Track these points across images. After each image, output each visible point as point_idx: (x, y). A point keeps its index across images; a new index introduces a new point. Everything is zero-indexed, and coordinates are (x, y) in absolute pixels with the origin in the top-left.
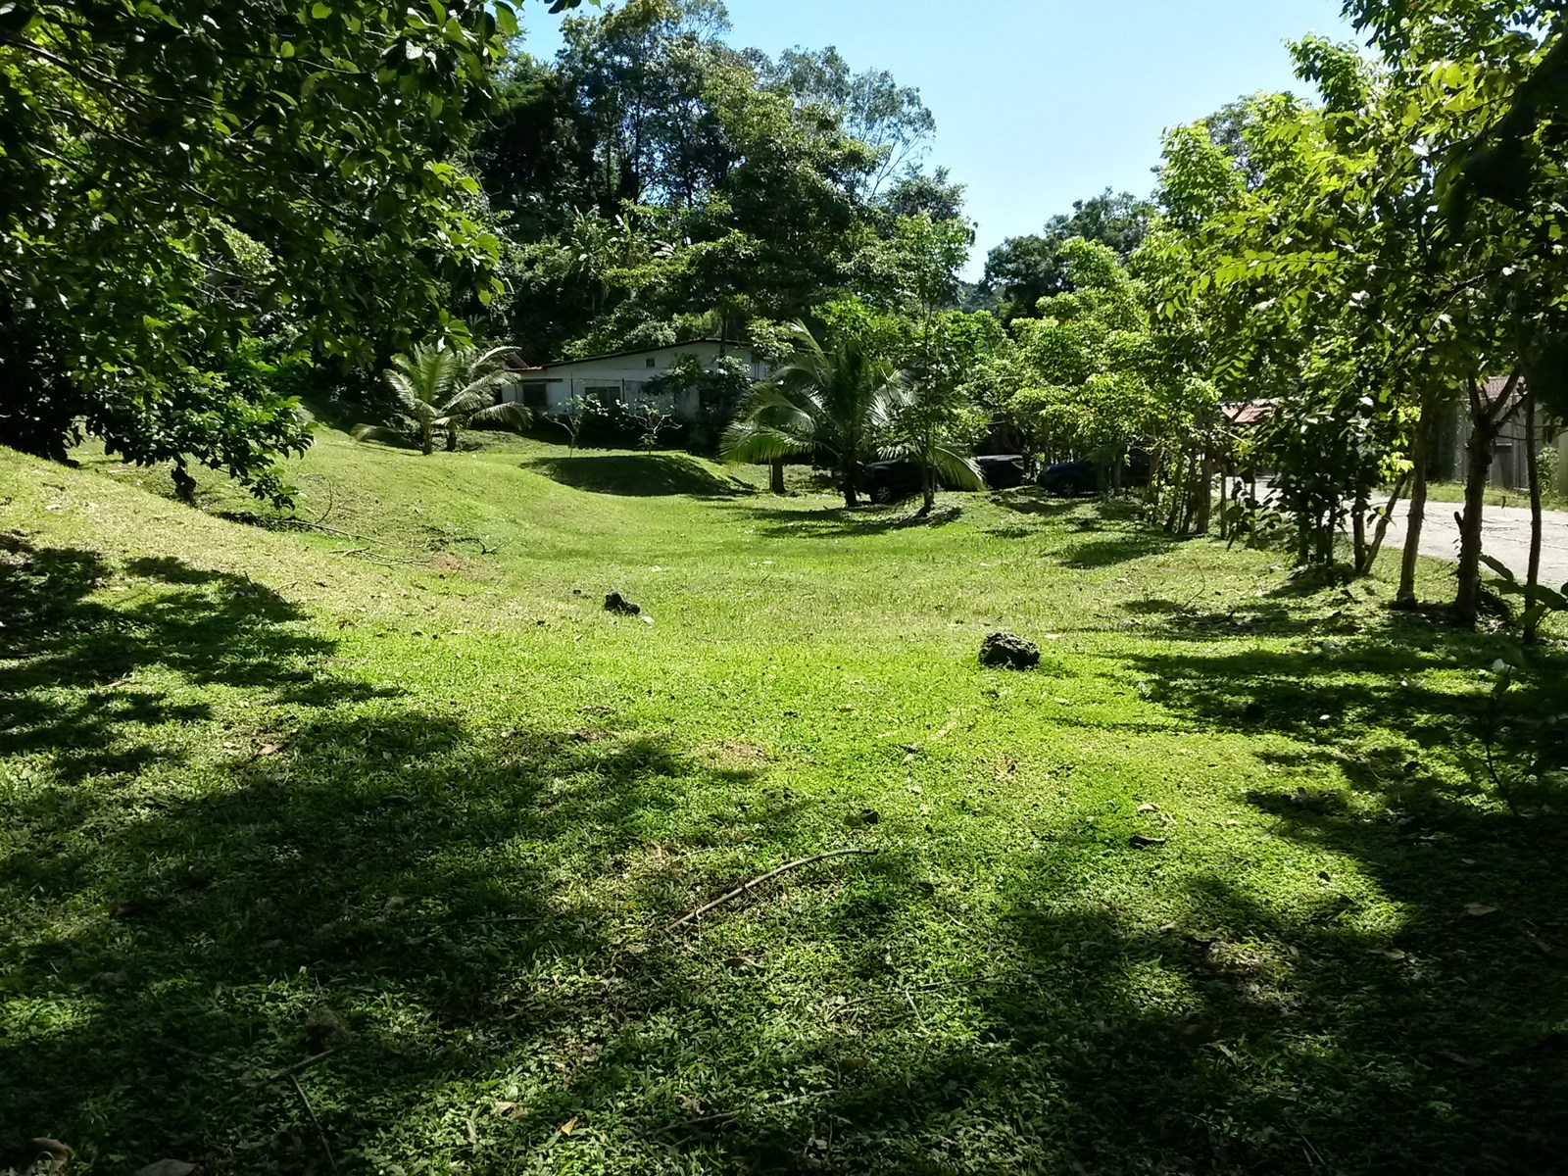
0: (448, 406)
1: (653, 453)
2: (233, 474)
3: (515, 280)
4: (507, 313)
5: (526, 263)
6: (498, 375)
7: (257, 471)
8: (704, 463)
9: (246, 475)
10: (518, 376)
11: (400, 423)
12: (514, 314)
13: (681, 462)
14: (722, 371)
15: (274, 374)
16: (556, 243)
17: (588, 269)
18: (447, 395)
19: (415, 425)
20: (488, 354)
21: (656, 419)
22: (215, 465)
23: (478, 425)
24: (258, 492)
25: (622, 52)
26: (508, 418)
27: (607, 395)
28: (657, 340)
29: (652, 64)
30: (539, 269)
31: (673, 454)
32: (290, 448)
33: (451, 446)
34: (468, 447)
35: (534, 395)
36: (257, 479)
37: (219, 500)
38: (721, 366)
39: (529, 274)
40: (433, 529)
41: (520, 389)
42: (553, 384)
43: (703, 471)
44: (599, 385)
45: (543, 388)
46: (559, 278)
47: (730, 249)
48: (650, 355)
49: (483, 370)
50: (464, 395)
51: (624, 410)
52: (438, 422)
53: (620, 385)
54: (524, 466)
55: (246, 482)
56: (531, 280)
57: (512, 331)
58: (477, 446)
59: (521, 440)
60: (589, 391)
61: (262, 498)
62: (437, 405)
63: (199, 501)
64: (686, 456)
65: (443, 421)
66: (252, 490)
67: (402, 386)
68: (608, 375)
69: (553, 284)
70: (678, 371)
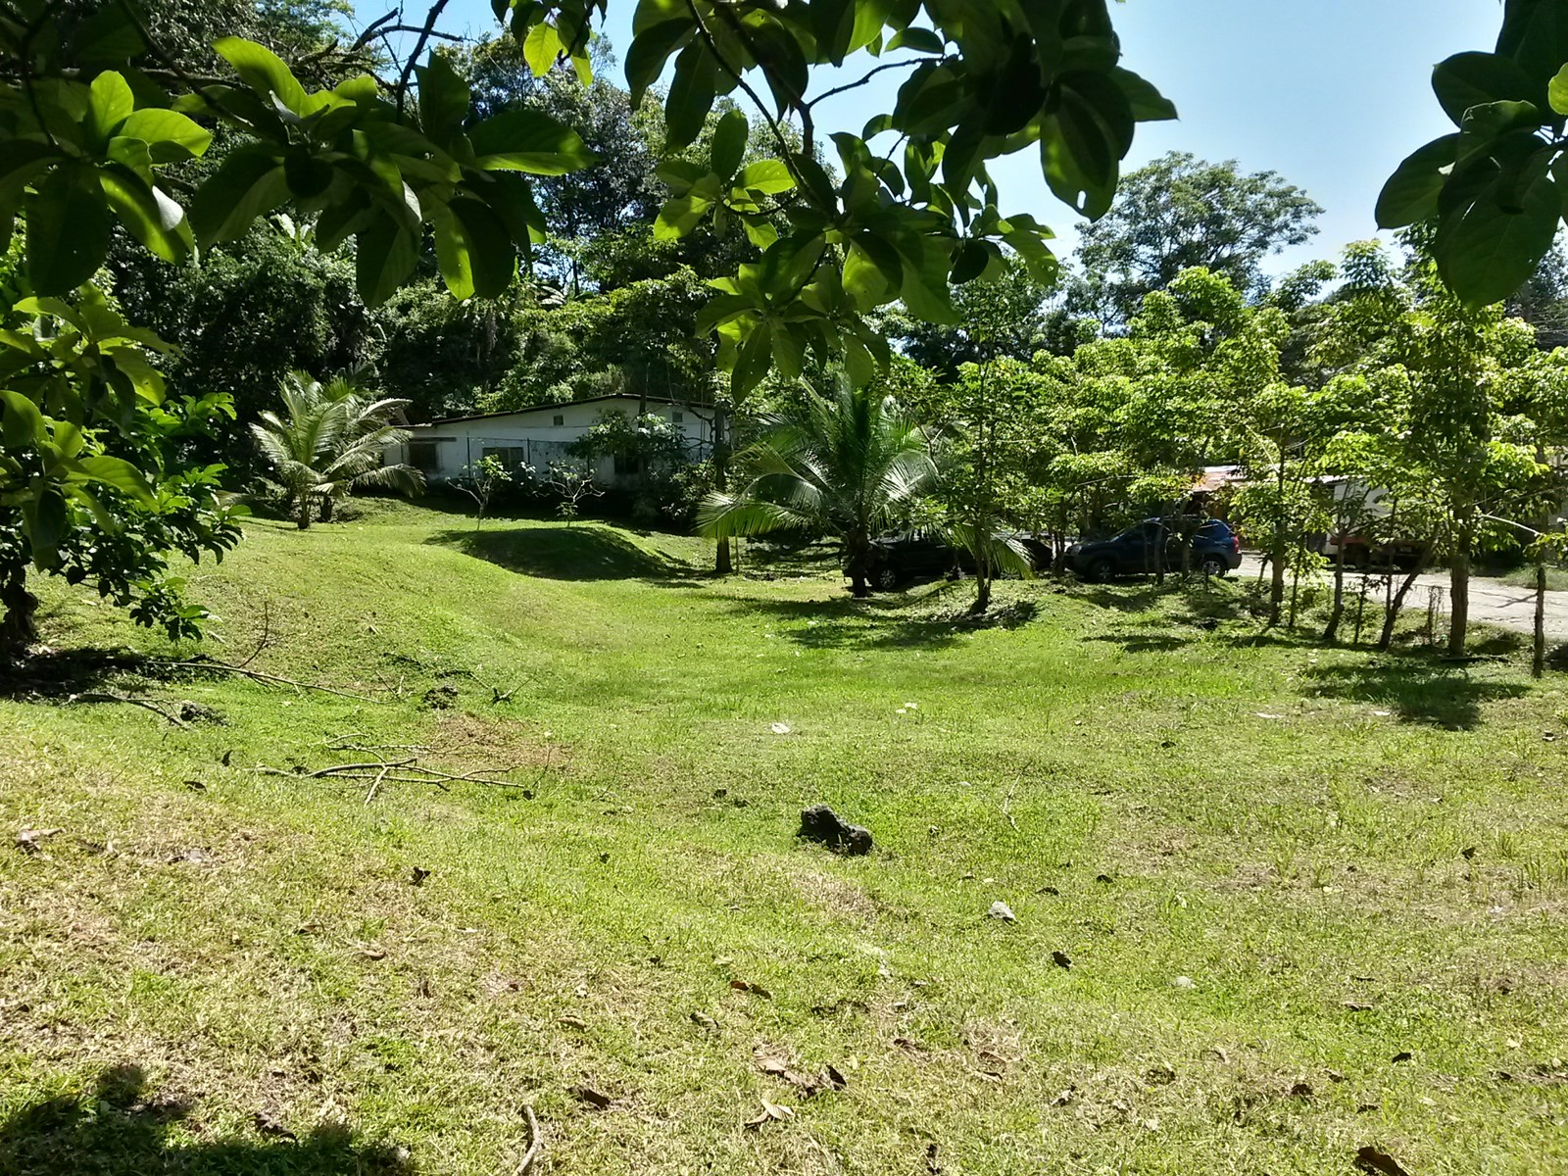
0: (331, 469)
1: (574, 524)
2: (104, 590)
3: (389, 327)
4: (379, 363)
5: (400, 308)
6: (385, 433)
7: (144, 584)
8: (629, 536)
9: (126, 589)
10: (410, 434)
11: (262, 487)
12: (386, 364)
13: (604, 534)
14: (644, 430)
15: (176, 428)
16: (433, 287)
17: (472, 316)
18: (329, 457)
19: (280, 490)
20: (372, 407)
21: (575, 485)
22: (75, 576)
23: (359, 491)
24: (143, 616)
25: (499, 84)
26: (396, 483)
27: (510, 457)
28: (552, 396)
29: (533, 99)
30: (415, 315)
31: (596, 525)
32: (200, 548)
33: (325, 516)
34: (344, 517)
35: (422, 455)
36: (141, 595)
37: (73, 627)
38: (641, 425)
39: (403, 320)
40: (402, 659)
41: (406, 450)
42: (445, 445)
43: (630, 545)
44: (501, 445)
45: (433, 447)
46: (439, 325)
47: (679, 288)
48: (557, 412)
49: (365, 427)
50: (349, 456)
51: (530, 473)
52: (318, 488)
53: (525, 446)
54: (430, 541)
55: (122, 602)
56: (406, 326)
57: (384, 383)
58: (357, 516)
59: (409, 508)
60: (488, 451)
61: (149, 624)
62: (318, 466)
63: (42, 630)
64: (606, 527)
65: (327, 487)
66: (134, 613)
67: (271, 445)
68: (511, 434)
69: (432, 332)
70: (602, 428)
